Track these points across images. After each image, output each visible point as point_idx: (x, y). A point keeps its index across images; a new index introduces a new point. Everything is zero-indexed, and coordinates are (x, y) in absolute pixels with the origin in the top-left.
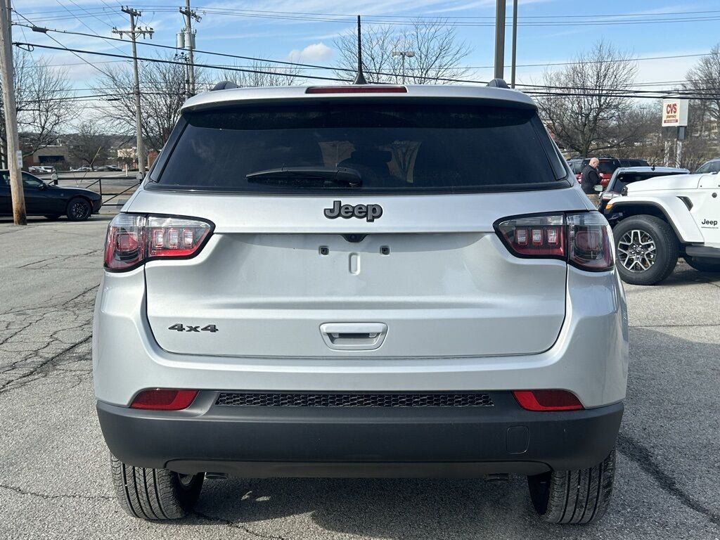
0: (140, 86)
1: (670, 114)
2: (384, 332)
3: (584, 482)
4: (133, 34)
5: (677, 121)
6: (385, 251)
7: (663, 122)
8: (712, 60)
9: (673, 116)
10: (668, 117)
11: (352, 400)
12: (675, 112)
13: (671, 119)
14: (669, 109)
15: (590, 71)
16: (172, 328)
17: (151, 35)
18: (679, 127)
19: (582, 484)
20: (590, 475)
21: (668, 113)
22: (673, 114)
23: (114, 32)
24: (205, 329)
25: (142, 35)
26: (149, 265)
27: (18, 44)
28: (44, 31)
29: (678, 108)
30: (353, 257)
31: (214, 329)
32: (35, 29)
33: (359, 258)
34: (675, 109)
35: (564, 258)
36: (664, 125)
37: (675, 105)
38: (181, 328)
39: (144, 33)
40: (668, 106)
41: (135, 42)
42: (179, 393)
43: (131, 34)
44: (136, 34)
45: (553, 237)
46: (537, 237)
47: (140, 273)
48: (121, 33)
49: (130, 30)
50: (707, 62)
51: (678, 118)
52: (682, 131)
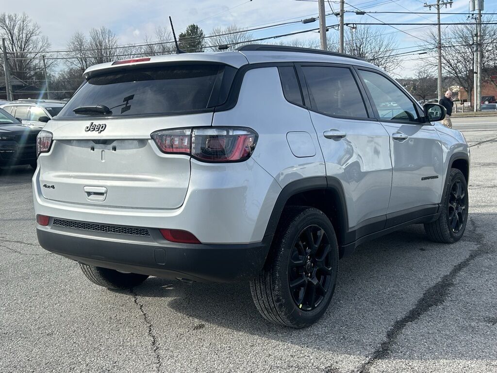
0: (442, 41)
2: (106, 192)
3: (264, 296)
4: (438, 6)
6: (114, 149)
11: (93, 227)
17: (451, 5)
19: (263, 297)
20: (266, 292)
23: (425, 6)
25: (445, 5)
26: (40, 155)
27: (347, 24)
28: (363, 13)
30: (103, 152)
32: (358, 13)
35: (189, 154)
39: (446, 4)
41: (439, 13)
43: (436, 6)
44: (440, 6)
45: (186, 142)
46: (177, 142)
48: (430, 6)
49: (436, 3)
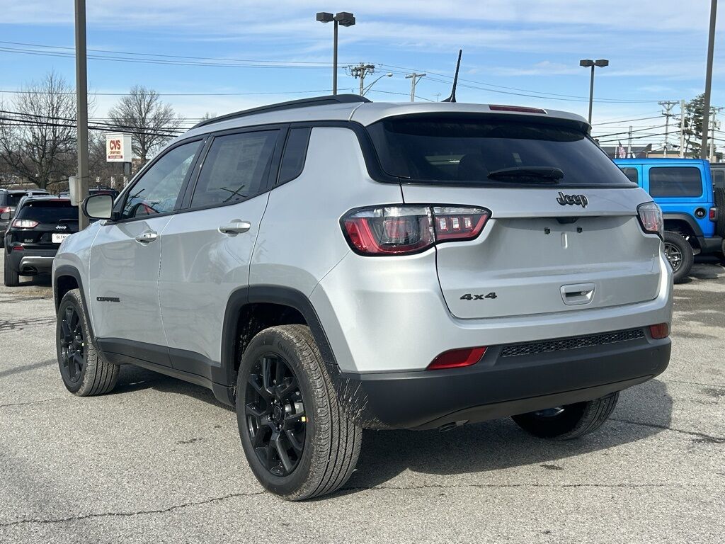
1: (114, 150)
5: (122, 157)
6: (579, 230)
7: (107, 157)
8: (132, 101)
9: (118, 153)
10: (111, 153)
12: (119, 149)
13: (115, 154)
14: (112, 145)
15: (43, 100)
16: (463, 298)
18: (124, 163)
21: (112, 149)
22: (117, 150)
24: (487, 297)
26: (439, 246)
29: (122, 144)
30: (562, 235)
31: (493, 296)
33: (566, 236)
34: (119, 145)
35: (658, 233)
36: (108, 160)
37: (119, 141)
38: (469, 297)
40: (111, 142)
42: (473, 351)
47: (433, 253)
50: (127, 102)
51: (122, 154)
52: (127, 166)
